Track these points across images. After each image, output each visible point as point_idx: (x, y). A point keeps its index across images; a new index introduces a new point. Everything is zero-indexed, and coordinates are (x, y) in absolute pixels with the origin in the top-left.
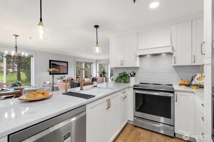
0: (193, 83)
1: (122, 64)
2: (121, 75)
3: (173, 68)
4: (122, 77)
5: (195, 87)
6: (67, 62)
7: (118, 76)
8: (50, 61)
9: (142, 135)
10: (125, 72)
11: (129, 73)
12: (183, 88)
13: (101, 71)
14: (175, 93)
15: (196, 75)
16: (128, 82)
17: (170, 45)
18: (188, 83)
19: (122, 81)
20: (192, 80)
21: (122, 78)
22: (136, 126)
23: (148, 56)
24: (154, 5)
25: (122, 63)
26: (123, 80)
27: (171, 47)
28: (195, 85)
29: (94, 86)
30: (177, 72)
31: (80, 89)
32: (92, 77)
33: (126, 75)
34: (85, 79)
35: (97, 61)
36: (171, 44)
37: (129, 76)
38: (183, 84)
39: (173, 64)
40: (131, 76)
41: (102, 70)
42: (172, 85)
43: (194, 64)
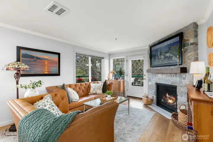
6: (59, 54)
8: (19, 49)
13: (117, 70)
32: (103, 80)
34: (91, 84)
35: (110, 55)
41: (118, 68)
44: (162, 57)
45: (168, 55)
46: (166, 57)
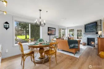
44: (90, 29)
45: (92, 28)
46: (91, 29)
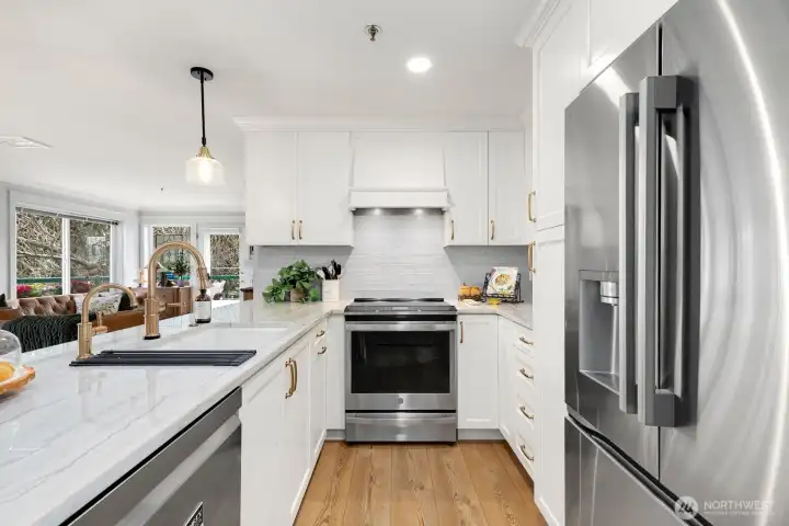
0: (490, 291)
1: (296, 236)
2: (292, 273)
3: (443, 252)
4: (293, 282)
5: (495, 301)
7: (278, 278)
9: (377, 465)
10: (304, 264)
11: (318, 268)
12: (469, 305)
13: (166, 259)
14: (460, 318)
15: (494, 271)
16: (318, 299)
17: (442, 186)
18: (478, 293)
19: (293, 295)
20: (487, 283)
21: (294, 287)
22: (351, 444)
23: (377, 212)
24: (419, 65)
25: (297, 229)
26: (298, 291)
27: (445, 194)
28: (493, 296)
29: (200, 322)
30: (453, 263)
31: (146, 338)
33: (311, 273)
36: (445, 184)
37: (318, 276)
38: (467, 294)
39: (448, 242)
40: (328, 277)
42: (442, 300)
43: (492, 243)
